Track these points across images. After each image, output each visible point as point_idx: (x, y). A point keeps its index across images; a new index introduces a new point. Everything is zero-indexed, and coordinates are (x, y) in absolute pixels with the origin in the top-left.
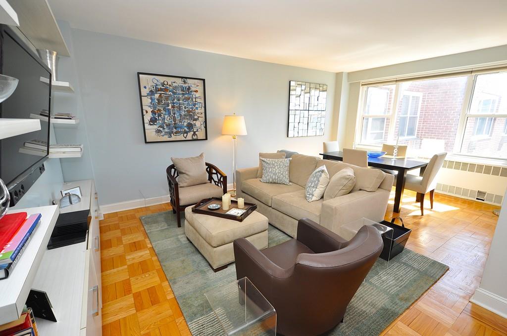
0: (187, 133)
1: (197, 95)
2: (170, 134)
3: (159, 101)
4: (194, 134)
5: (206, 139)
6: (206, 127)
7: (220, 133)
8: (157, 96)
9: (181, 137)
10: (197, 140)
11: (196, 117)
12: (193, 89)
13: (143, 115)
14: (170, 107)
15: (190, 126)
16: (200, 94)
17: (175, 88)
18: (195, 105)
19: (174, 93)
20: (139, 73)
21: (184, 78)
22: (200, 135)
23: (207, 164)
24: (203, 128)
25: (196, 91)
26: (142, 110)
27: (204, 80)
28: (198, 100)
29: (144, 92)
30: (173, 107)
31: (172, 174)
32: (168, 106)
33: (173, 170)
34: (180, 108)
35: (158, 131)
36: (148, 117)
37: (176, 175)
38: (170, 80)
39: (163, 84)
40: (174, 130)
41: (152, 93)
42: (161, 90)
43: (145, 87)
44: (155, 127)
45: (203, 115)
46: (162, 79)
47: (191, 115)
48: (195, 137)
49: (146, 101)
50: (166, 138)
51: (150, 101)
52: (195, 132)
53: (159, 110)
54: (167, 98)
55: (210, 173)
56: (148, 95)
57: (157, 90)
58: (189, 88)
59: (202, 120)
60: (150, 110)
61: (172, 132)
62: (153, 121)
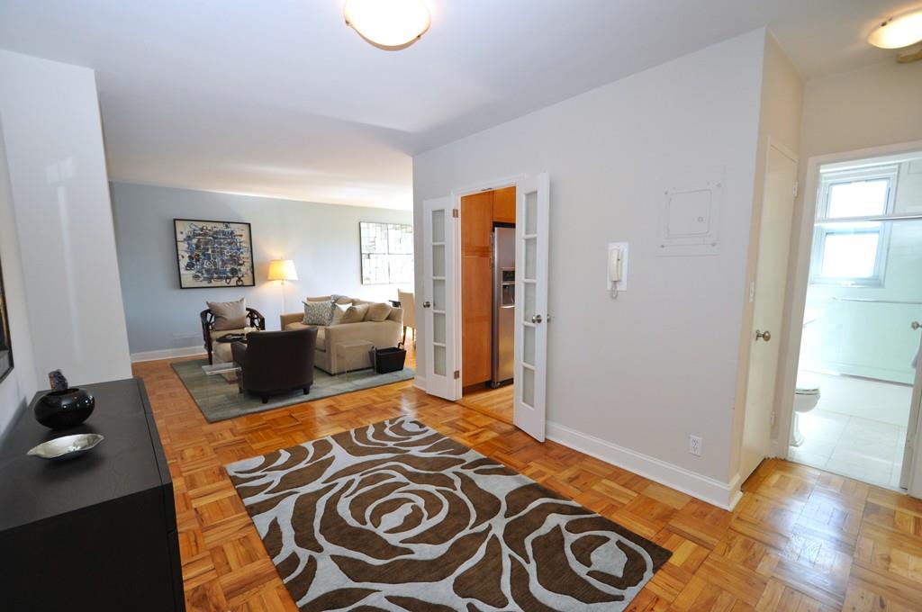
0: (230, 278)
1: (242, 239)
2: (210, 280)
3: (198, 247)
4: (239, 279)
5: (254, 285)
6: (253, 273)
7: (266, 279)
8: (195, 241)
9: (224, 283)
10: (242, 286)
11: (241, 262)
12: (237, 233)
13: (178, 261)
14: (210, 252)
15: (234, 272)
16: (245, 238)
17: (216, 232)
18: (239, 249)
19: (215, 238)
20: (175, 220)
21: (227, 223)
22: (247, 280)
23: (247, 309)
24: (250, 273)
25: (241, 236)
26: (178, 255)
27: (249, 225)
28: (243, 245)
29: (180, 237)
30: (212, 251)
31: (208, 319)
32: (208, 250)
33: (209, 315)
34: (222, 253)
35: (196, 277)
36: (184, 262)
37: (213, 320)
38: (210, 226)
39: (202, 229)
40: (215, 276)
41: (189, 238)
42: (200, 235)
43: (182, 233)
44: (193, 272)
45: (250, 260)
46: (200, 225)
47: (235, 259)
48: (240, 283)
49: (183, 247)
50: (205, 284)
51: (187, 246)
52: (240, 278)
53: (198, 255)
54: (206, 243)
55: (252, 319)
56: (185, 240)
57: (195, 235)
58: (232, 233)
59: (248, 264)
60: (187, 255)
61: (213, 278)
62: (190, 266)
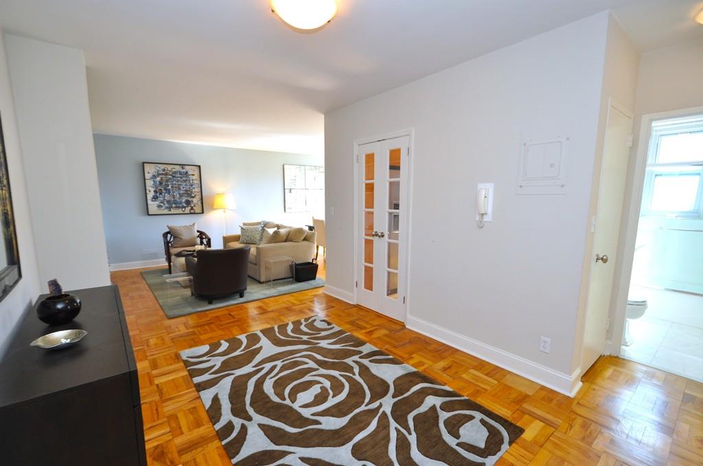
0: (185, 207)
1: (194, 178)
2: (169, 209)
3: (161, 183)
4: (192, 209)
5: (203, 213)
6: (202, 203)
7: (212, 208)
8: (158, 179)
9: (180, 211)
10: (195, 213)
11: (193, 195)
12: (189, 173)
13: (146, 194)
14: (170, 187)
15: (188, 203)
16: (196, 177)
17: (175, 173)
18: (192, 185)
19: (173, 176)
20: (144, 163)
21: (182, 166)
22: (198, 209)
23: (198, 231)
24: (200, 203)
25: (193, 175)
26: (146, 189)
27: (199, 166)
28: (195, 182)
29: (148, 176)
30: (172, 187)
31: (169, 239)
32: (168, 186)
33: (169, 236)
34: (179, 189)
35: (159, 206)
36: (150, 195)
37: (172, 240)
38: (170, 167)
39: (164, 170)
40: (174, 205)
41: (154, 177)
42: (162, 174)
43: (149, 173)
44: (157, 203)
45: (200, 193)
46: (163, 167)
47: (189, 193)
48: (192, 211)
49: (149, 183)
50: (166, 212)
51: (152, 183)
52: (192, 207)
53: (161, 190)
54: (167, 181)
55: (202, 239)
56: (151, 178)
57: (159, 175)
58: (187, 173)
59: (198, 197)
60: (152, 190)
61: (172, 207)
62: (155, 198)
